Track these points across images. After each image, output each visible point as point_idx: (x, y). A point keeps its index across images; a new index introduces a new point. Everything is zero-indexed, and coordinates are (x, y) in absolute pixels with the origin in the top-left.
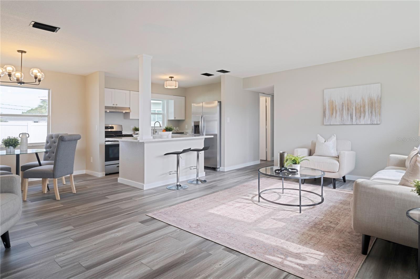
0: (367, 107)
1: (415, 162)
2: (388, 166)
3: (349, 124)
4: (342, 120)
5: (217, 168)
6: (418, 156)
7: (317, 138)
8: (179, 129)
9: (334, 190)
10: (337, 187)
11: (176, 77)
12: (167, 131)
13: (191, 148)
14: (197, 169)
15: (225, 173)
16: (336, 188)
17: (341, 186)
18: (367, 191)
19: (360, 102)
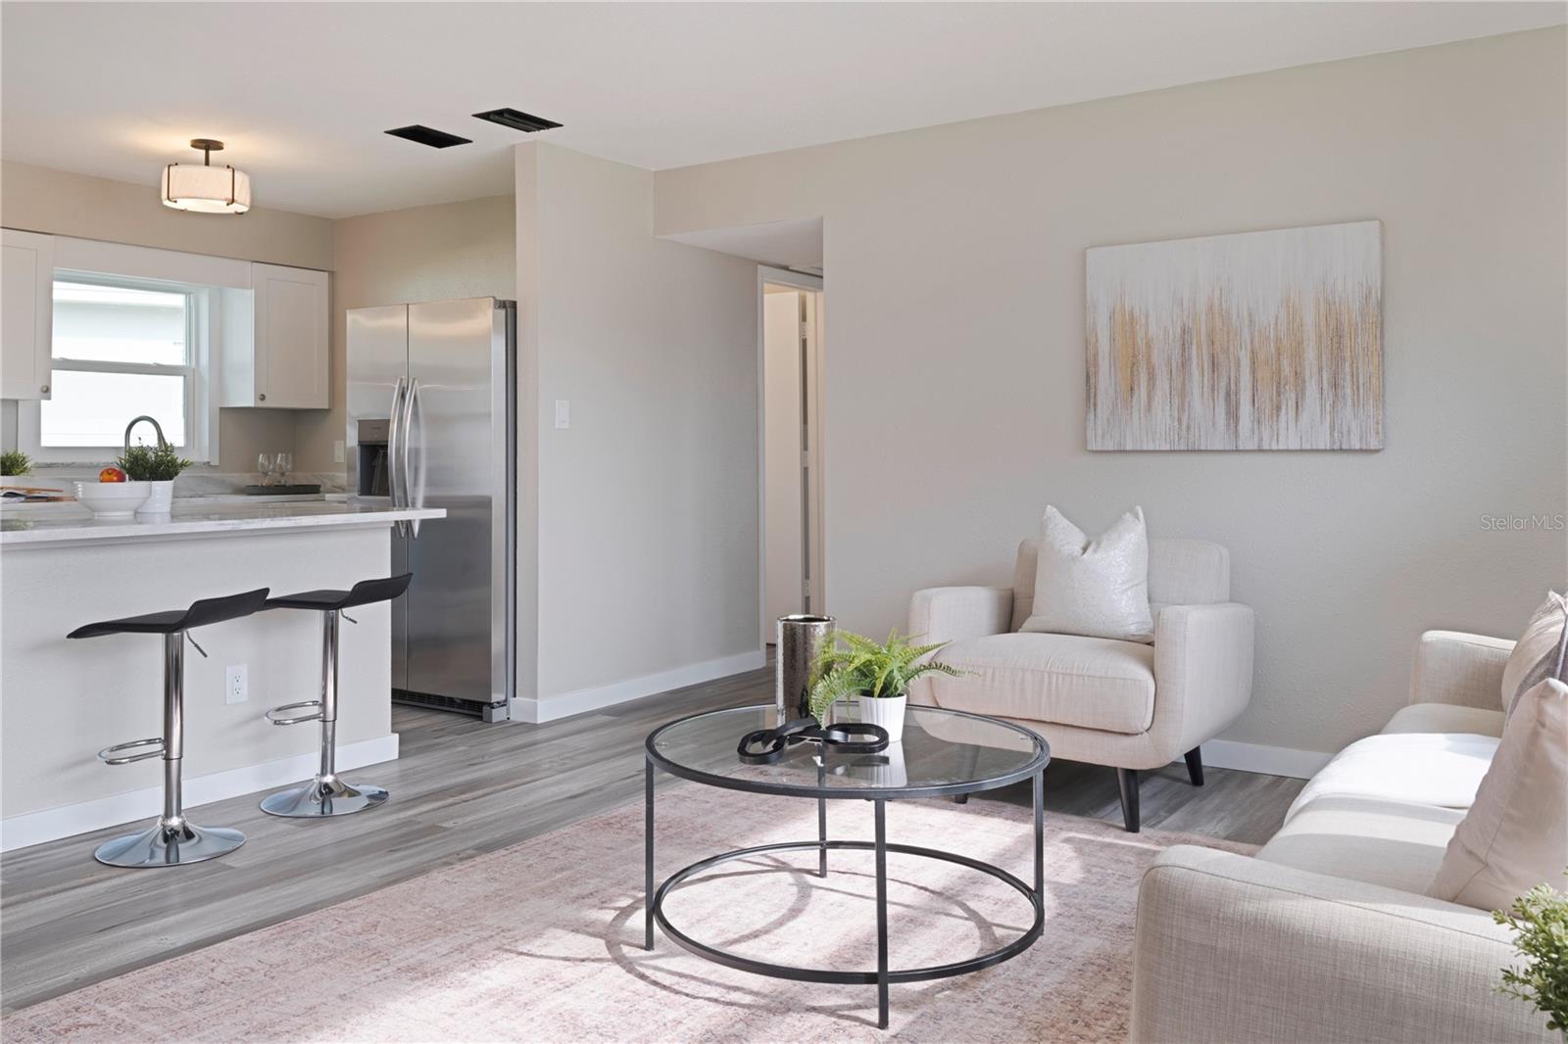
0: (1310, 354)
1: (1535, 736)
2: (1414, 703)
3: (1221, 448)
4: (1184, 427)
5: (491, 706)
6: (1553, 691)
7: (1043, 527)
8: (289, 467)
9: (1130, 841)
10: (1146, 819)
11: (236, 145)
12: (141, 480)
13: (266, 591)
14: (324, 721)
15: (540, 735)
16: (1141, 828)
17: (1172, 811)
18: (1219, 946)
19: (1276, 324)
